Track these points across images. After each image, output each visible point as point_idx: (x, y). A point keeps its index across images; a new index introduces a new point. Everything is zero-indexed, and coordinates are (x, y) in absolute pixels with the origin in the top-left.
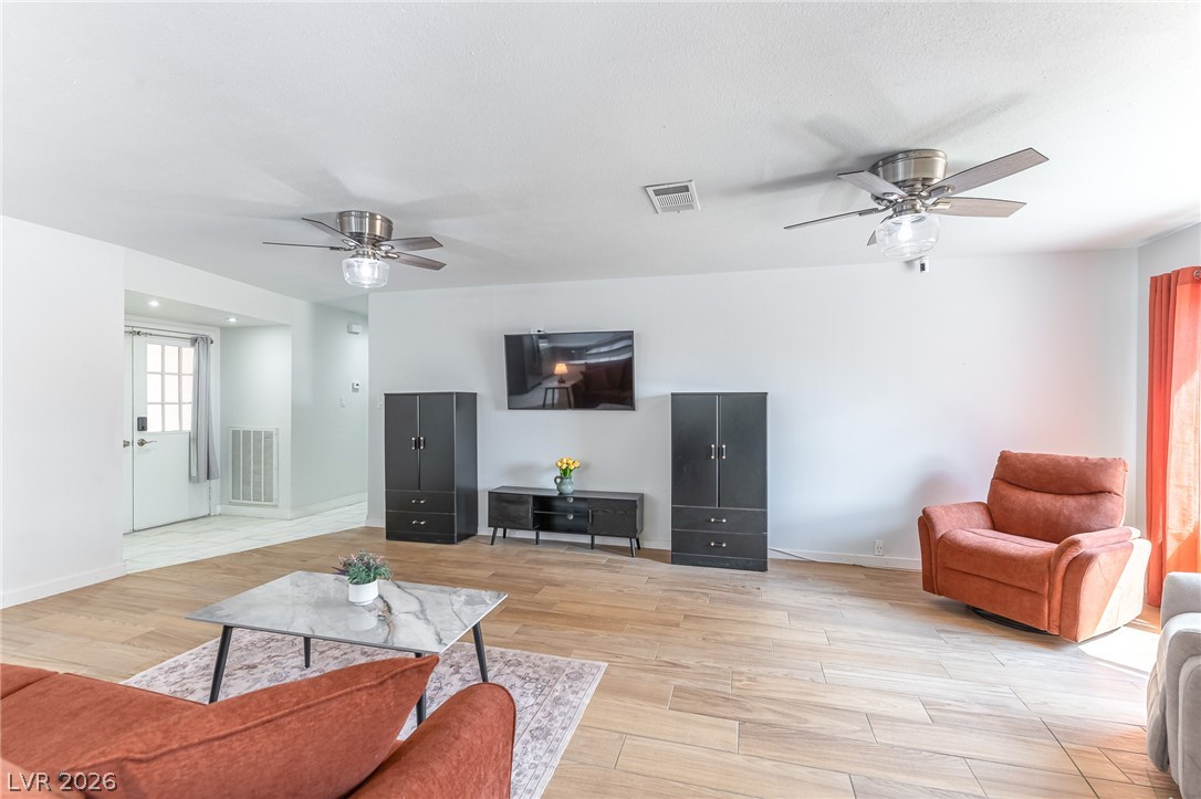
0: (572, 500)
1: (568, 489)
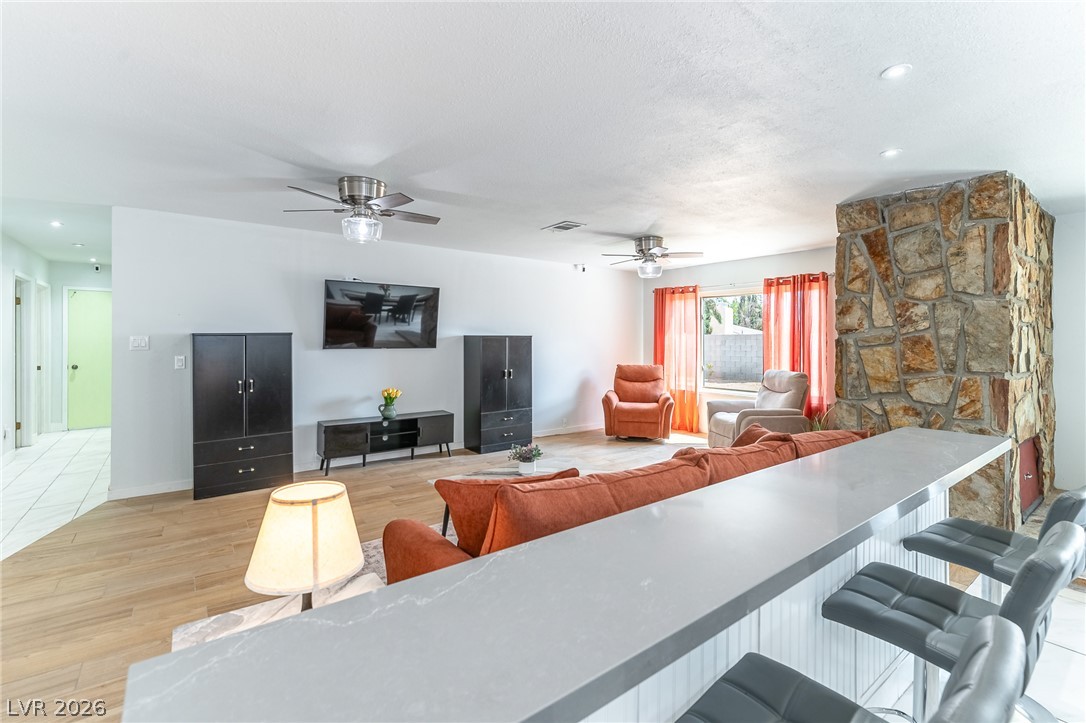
1: (389, 414)
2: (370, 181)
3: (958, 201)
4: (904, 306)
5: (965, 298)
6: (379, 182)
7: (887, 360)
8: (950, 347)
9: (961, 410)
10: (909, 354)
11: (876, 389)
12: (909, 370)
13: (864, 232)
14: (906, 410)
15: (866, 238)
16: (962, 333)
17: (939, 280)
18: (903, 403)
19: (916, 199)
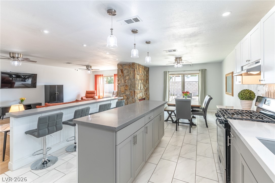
2: (18, 54)
3: (130, 66)
4: (125, 80)
5: (131, 79)
6: (21, 54)
7: (123, 88)
8: (130, 86)
9: (131, 95)
10: (126, 87)
11: (122, 93)
12: (126, 90)
13: (121, 69)
14: (125, 96)
15: (121, 70)
16: (131, 84)
17: (129, 77)
18: (125, 95)
19: (126, 65)
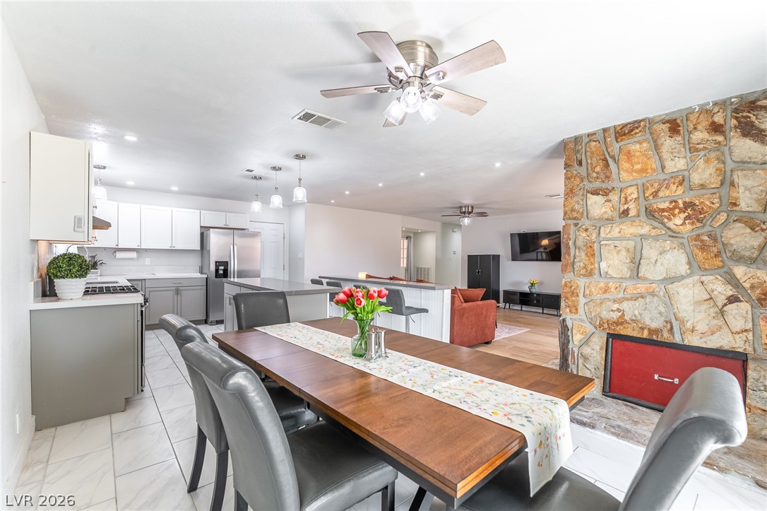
0: (535, 295)
1: (534, 291)
